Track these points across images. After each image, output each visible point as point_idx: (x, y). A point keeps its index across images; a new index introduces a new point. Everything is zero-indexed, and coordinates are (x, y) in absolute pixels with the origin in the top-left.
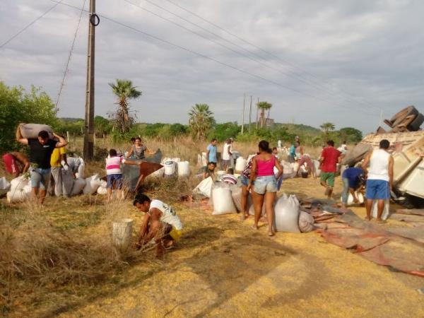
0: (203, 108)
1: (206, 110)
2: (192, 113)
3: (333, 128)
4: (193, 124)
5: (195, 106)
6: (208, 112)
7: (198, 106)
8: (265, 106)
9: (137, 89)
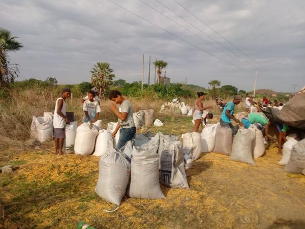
0: (104, 67)
1: (107, 68)
2: (93, 71)
3: (219, 84)
4: (95, 81)
5: (97, 65)
6: (109, 70)
7: (99, 64)
8: (161, 65)
9: (16, 40)
